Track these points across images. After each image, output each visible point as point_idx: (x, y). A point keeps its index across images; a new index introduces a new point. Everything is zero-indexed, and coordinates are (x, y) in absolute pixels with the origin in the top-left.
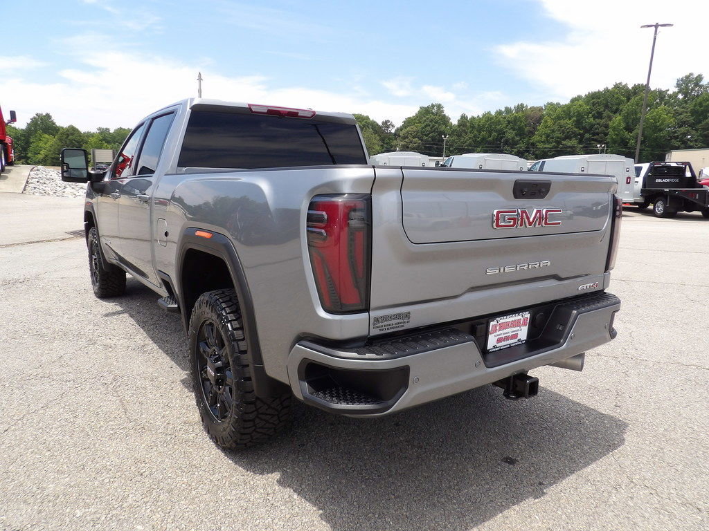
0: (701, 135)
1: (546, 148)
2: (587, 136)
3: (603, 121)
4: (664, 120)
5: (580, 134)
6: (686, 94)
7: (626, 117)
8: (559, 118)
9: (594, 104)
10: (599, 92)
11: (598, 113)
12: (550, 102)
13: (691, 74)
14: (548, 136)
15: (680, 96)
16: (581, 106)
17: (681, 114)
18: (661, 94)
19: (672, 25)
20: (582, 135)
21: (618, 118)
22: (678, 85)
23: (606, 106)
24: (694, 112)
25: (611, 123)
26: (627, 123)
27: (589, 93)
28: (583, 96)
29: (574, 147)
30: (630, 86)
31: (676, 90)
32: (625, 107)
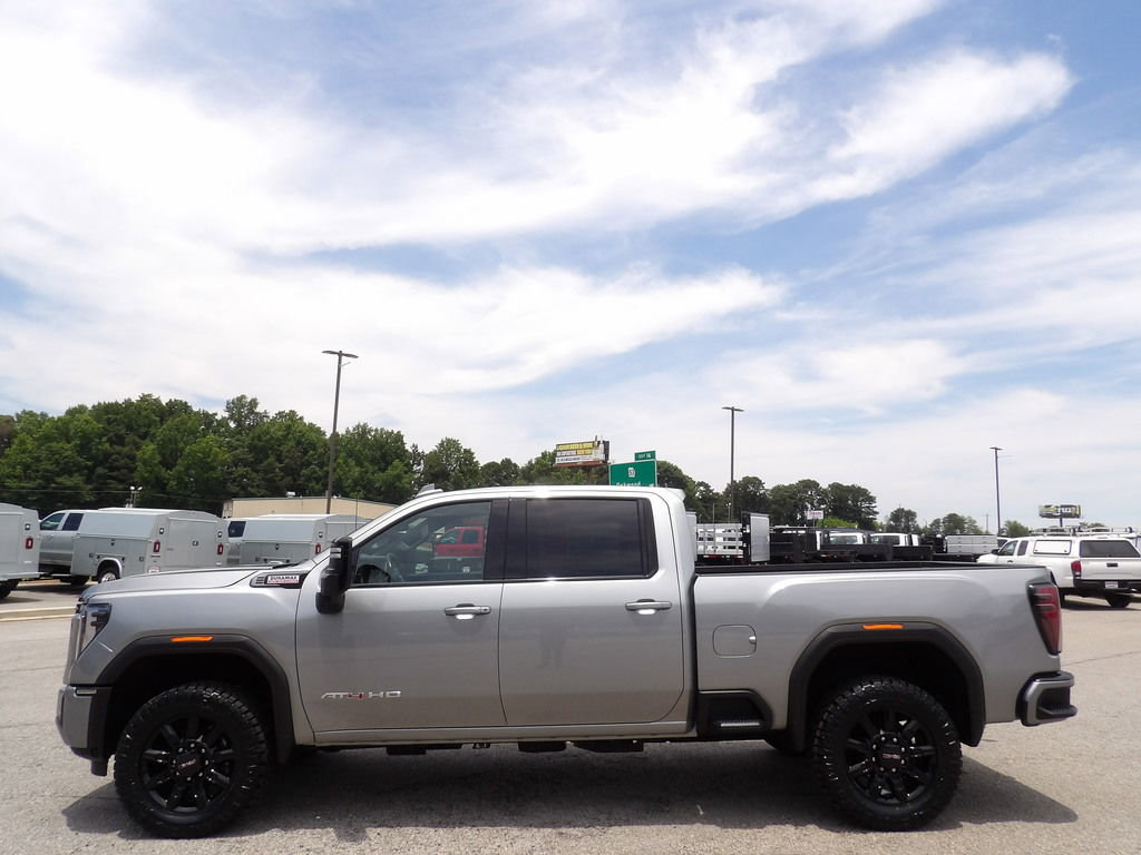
0: (263, 479)
1: (23, 488)
2: (100, 470)
3: (126, 449)
4: (216, 454)
5: (86, 467)
6: (239, 422)
7: (161, 448)
8: (47, 438)
9: (109, 422)
10: (117, 403)
11: (116, 435)
12: (28, 409)
13: (243, 397)
14: (26, 467)
15: (232, 425)
16: (87, 421)
17: (236, 449)
18: (208, 419)
20: (91, 470)
21: (149, 448)
22: (229, 409)
23: (130, 428)
24: (252, 448)
25: (139, 454)
26: (163, 455)
27: (100, 404)
28: (90, 407)
29: (79, 488)
30: (164, 401)
31: (226, 415)
32: (161, 432)
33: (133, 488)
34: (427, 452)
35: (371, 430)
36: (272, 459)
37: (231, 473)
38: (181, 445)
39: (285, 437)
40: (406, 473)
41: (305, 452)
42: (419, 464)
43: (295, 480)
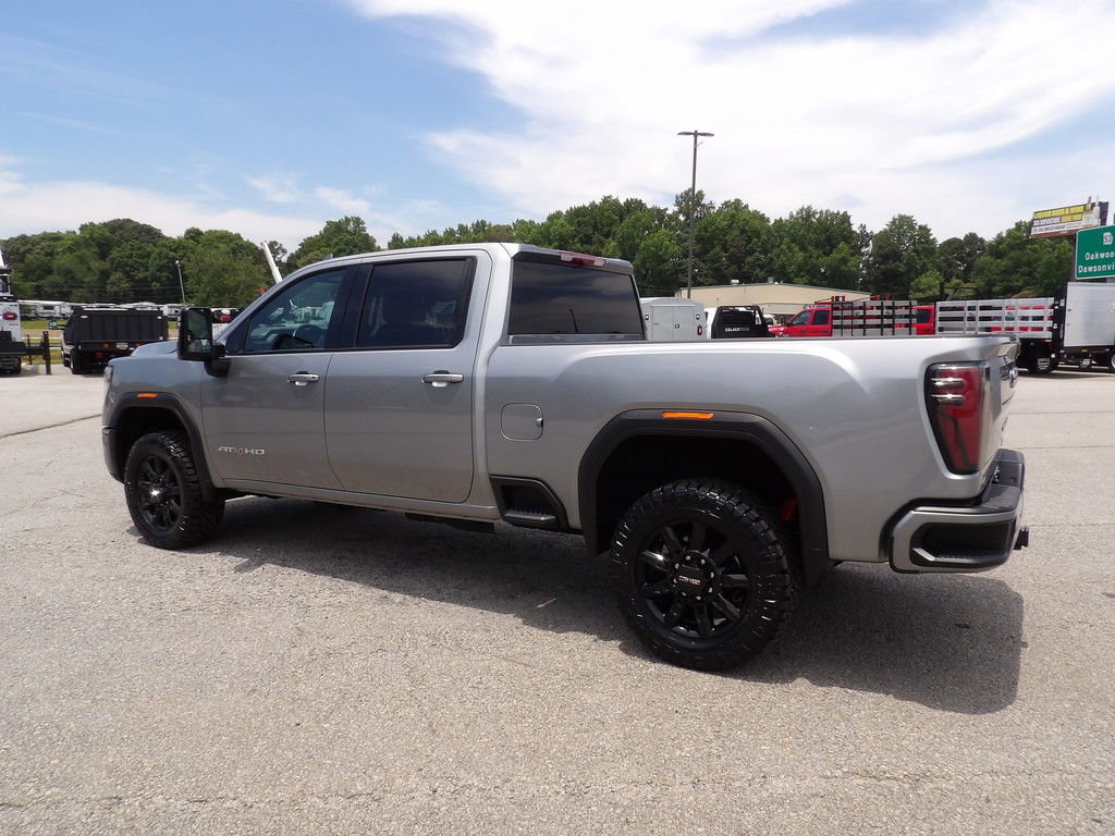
0: (710, 268)
3: (593, 248)
4: (667, 247)
6: (688, 215)
7: (621, 243)
8: (535, 242)
9: (579, 224)
10: (584, 207)
11: (586, 236)
12: (521, 220)
13: (691, 190)
15: (682, 218)
16: (562, 225)
17: (685, 241)
18: (659, 214)
19: (712, 135)
21: (611, 245)
22: (678, 203)
23: (595, 228)
24: (699, 239)
25: (603, 251)
26: (623, 251)
27: (571, 208)
28: (564, 212)
30: (622, 201)
31: (676, 209)
32: (619, 230)
34: (876, 232)
35: (815, 213)
36: (718, 249)
37: (681, 264)
38: (637, 241)
39: (730, 226)
40: (853, 255)
41: (749, 241)
42: (867, 245)
43: (740, 268)
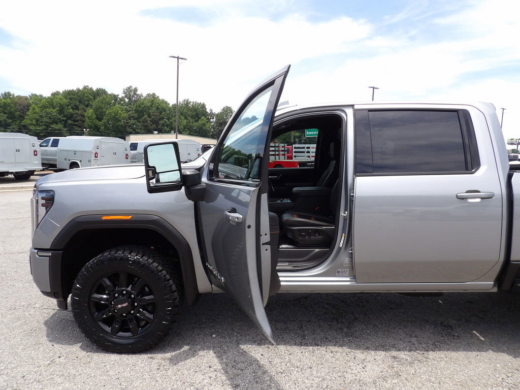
0: (142, 126)
1: (37, 130)
2: (70, 122)
3: (80, 112)
4: (121, 114)
5: (63, 120)
6: (130, 99)
7: (96, 110)
8: (44, 107)
9: (71, 99)
10: (73, 90)
11: (75, 105)
12: (34, 93)
13: (131, 87)
14: (37, 120)
15: (127, 100)
16: (61, 99)
17: (129, 111)
18: (115, 97)
20: (66, 121)
21: (90, 112)
22: (124, 93)
23: (80, 102)
24: (136, 111)
25: (86, 114)
26: (97, 115)
27: (65, 90)
28: (61, 92)
29: (61, 130)
30: (95, 89)
31: (124, 95)
32: (95, 103)
33: (85, 130)
34: (217, 113)
35: (190, 102)
36: (146, 116)
37: (128, 123)
38: (104, 110)
39: (151, 106)
40: (207, 123)
41: (161, 113)
42: (213, 119)
43: (157, 126)
